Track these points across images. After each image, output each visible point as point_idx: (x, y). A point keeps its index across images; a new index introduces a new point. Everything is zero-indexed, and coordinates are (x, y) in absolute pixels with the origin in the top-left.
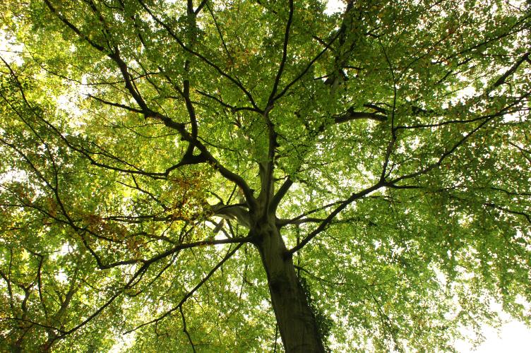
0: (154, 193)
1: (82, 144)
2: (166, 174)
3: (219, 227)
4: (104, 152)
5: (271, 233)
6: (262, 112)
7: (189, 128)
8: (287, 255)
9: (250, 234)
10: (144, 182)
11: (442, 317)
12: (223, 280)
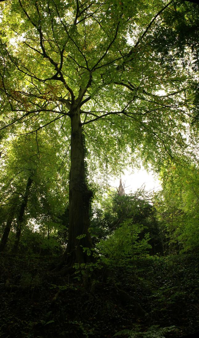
0: (38, 86)
1: (16, 60)
2: (45, 81)
3: (58, 106)
4: (23, 66)
5: (77, 115)
6: (90, 71)
7: (59, 66)
8: (81, 124)
9: (69, 112)
10: (35, 81)
11: (124, 162)
12: (54, 126)
